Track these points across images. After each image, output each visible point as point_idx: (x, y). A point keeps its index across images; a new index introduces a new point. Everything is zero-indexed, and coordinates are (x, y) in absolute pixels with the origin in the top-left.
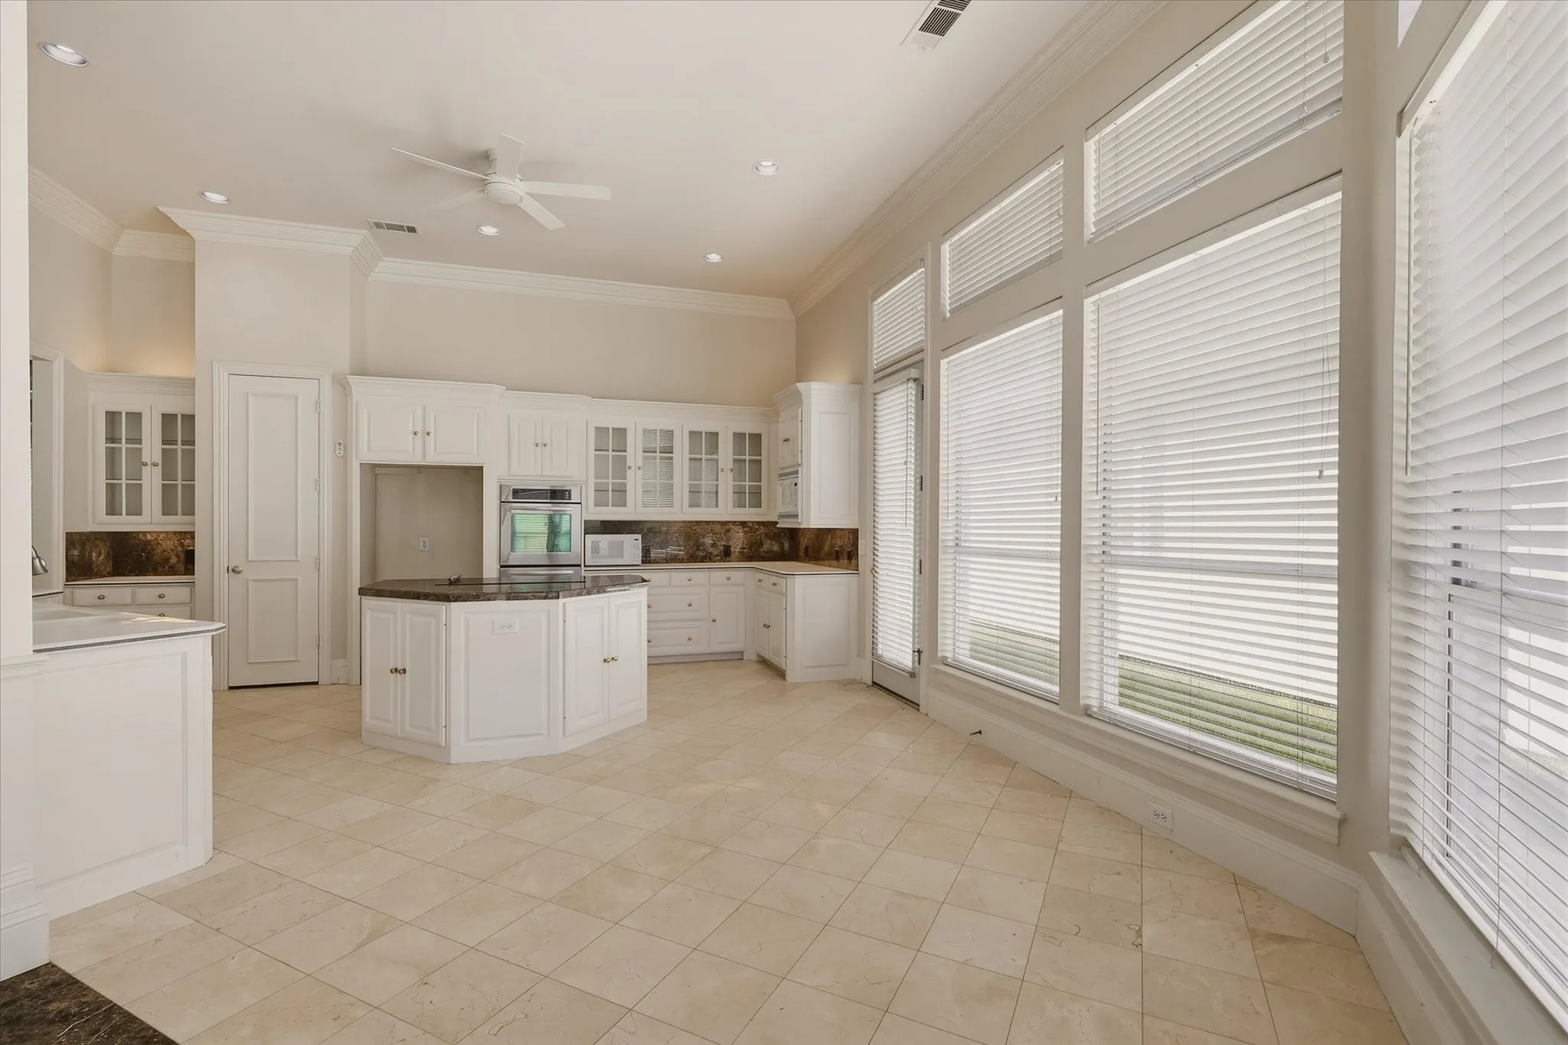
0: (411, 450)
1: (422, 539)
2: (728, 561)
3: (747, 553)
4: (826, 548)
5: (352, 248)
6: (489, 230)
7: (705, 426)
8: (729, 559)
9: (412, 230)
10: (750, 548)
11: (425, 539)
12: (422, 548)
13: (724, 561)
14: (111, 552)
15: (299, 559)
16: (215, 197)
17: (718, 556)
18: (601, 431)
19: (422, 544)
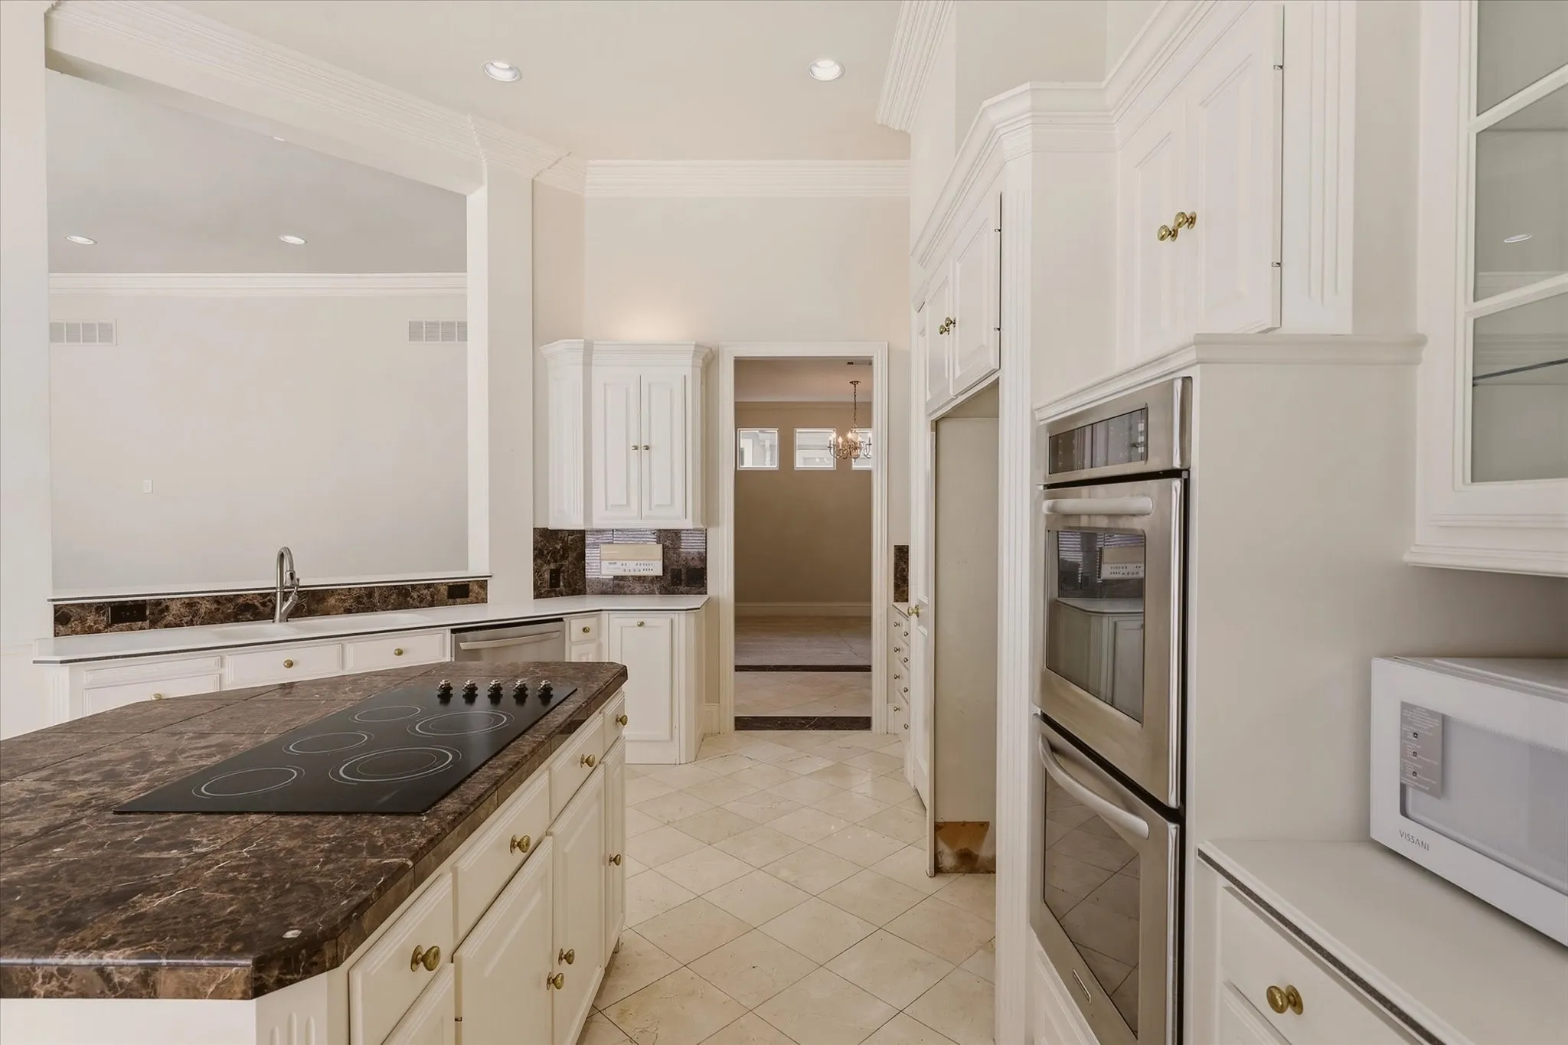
0: (947, 376)
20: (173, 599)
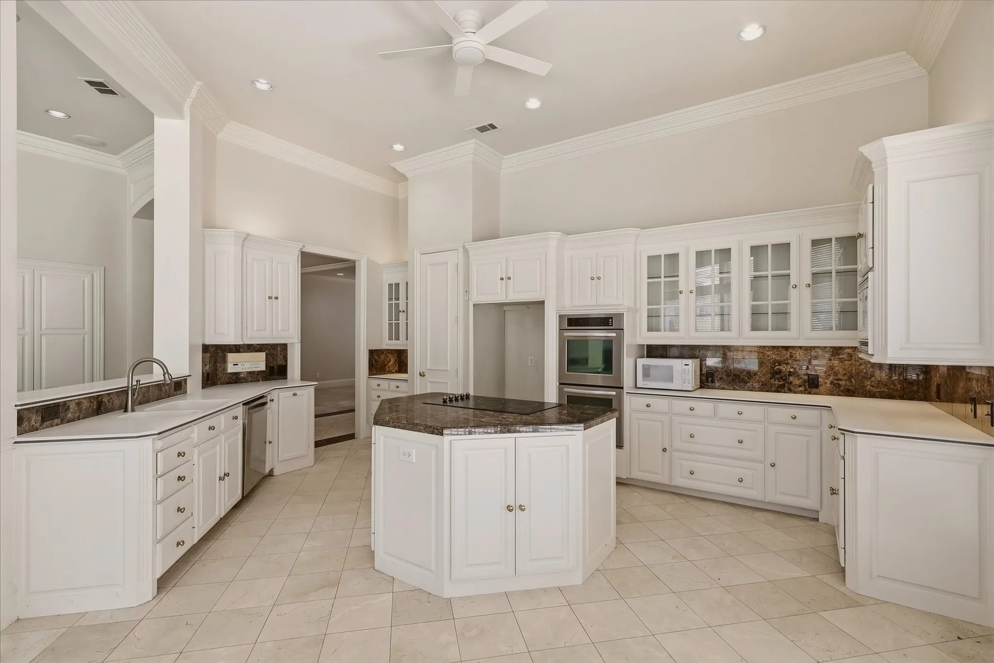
0: (499, 292)
1: (530, 358)
2: (815, 394)
3: (846, 385)
4: (960, 391)
5: (472, 155)
6: (533, 104)
7: (771, 237)
8: (814, 390)
9: (493, 127)
10: (849, 379)
11: (532, 357)
12: (530, 364)
13: (810, 393)
14: (397, 359)
15: (448, 370)
16: (398, 147)
17: (800, 386)
18: (653, 260)
19: (530, 361)
20: (71, 400)
